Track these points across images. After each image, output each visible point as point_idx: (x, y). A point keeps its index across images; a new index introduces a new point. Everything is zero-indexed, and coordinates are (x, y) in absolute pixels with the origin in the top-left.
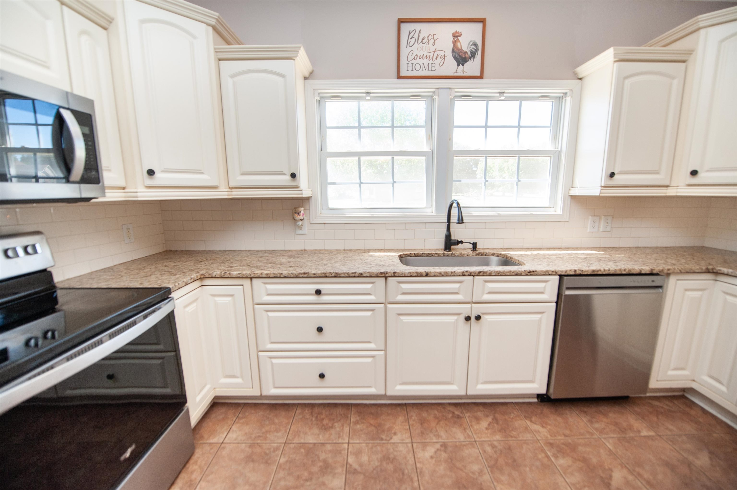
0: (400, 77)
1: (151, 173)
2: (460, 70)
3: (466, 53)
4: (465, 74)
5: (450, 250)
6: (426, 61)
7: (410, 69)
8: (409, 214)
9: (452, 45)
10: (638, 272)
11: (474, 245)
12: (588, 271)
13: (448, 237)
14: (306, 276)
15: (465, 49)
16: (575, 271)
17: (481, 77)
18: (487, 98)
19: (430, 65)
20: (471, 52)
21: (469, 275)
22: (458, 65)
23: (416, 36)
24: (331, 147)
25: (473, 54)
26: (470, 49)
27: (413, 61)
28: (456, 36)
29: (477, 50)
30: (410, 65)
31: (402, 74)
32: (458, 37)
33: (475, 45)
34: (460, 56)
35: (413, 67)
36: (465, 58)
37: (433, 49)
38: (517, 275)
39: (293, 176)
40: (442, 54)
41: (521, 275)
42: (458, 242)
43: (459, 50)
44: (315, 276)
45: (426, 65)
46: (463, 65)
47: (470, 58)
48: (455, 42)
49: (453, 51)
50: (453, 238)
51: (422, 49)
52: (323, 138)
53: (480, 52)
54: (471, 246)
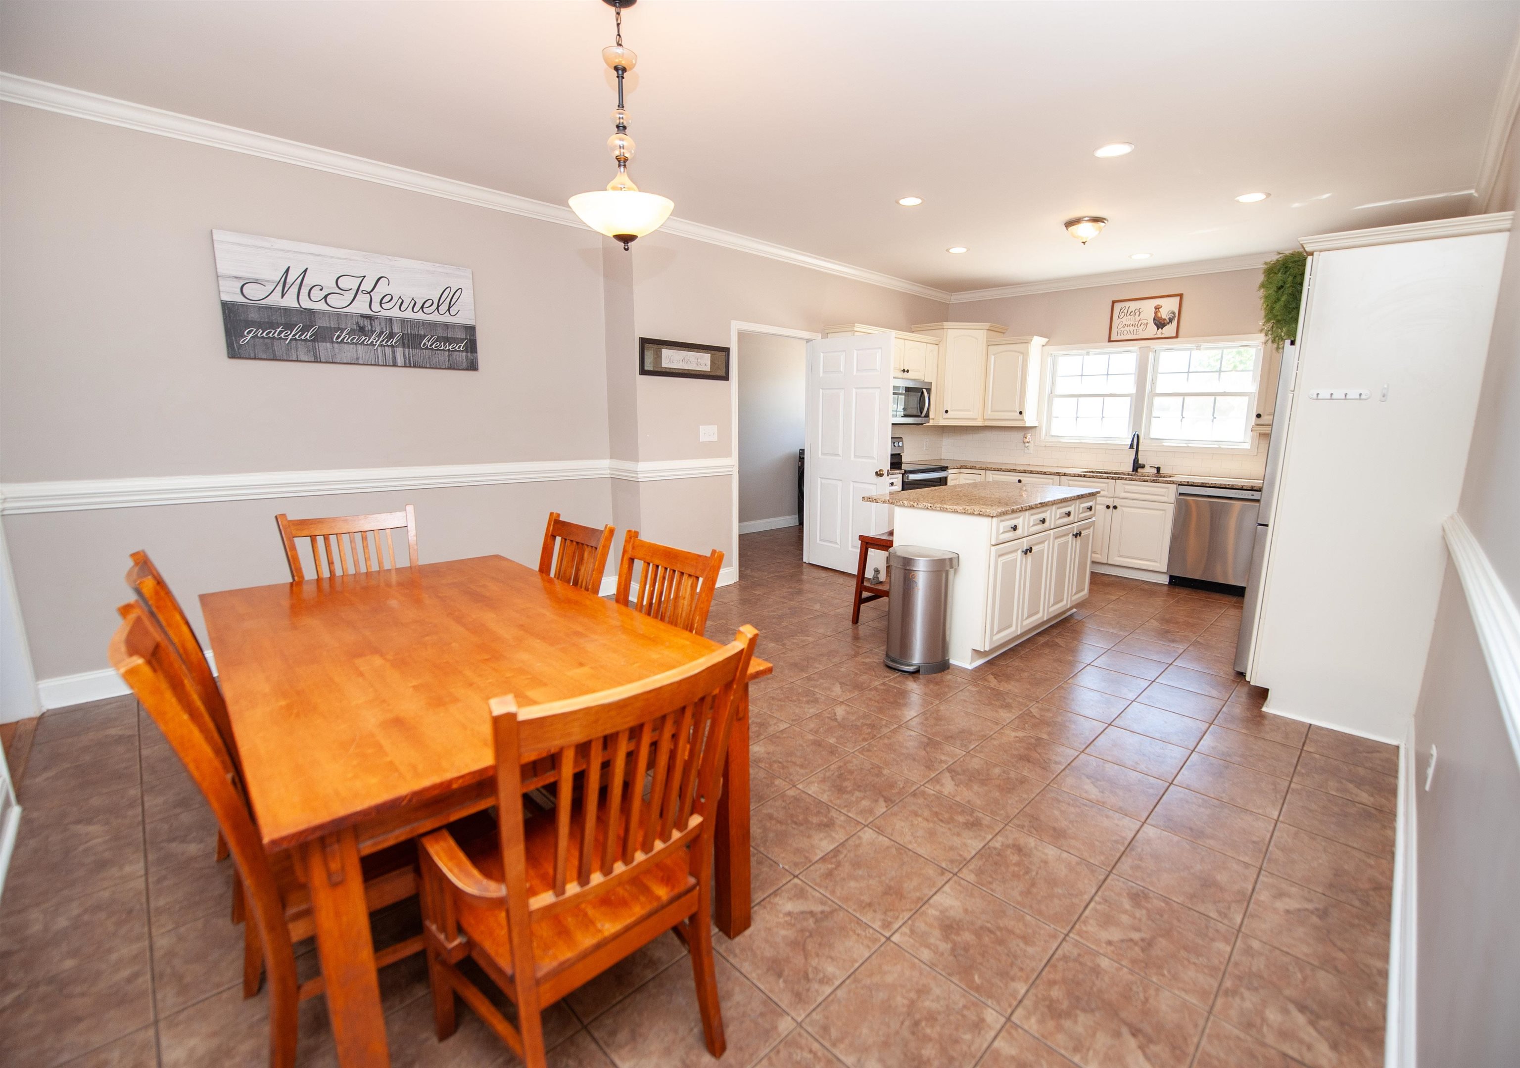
0: (1110, 341)
1: (947, 412)
2: (1160, 333)
3: (1165, 319)
4: (1163, 336)
5: (1137, 471)
6: (1132, 328)
7: (1119, 334)
8: (1109, 442)
9: (1154, 315)
10: (1240, 487)
11: (1158, 469)
12: (1198, 483)
13: (1136, 460)
14: (1014, 471)
15: (1164, 317)
16: (1188, 482)
17: (1177, 337)
18: (1190, 350)
19: (1135, 331)
20: (1169, 319)
21: (1112, 479)
22: (1158, 329)
23: (1126, 311)
24: (1059, 391)
25: (1171, 320)
26: (1168, 317)
27: (1123, 329)
28: (1157, 308)
29: (1174, 317)
30: (1119, 332)
31: (1112, 339)
32: (1159, 308)
33: (1173, 313)
34: (1160, 323)
35: (1122, 333)
36: (1164, 323)
37: (1138, 319)
38: (1144, 481)
39: (1021, 413)
40: (1145, 322)
41: (1147, 481)
42: (1143, 467)
43: (1159, 318)
44: (1020, 472)
45: (1132, 331)
46: (1162, 329)
47: (1168, 323)
48: (1156, 313)
49: (1154, 319)
50: (1140, 462)
51: (1130, 320)
52: (1053, 384)
53: (1176, 318)
54: (1155, 471)
